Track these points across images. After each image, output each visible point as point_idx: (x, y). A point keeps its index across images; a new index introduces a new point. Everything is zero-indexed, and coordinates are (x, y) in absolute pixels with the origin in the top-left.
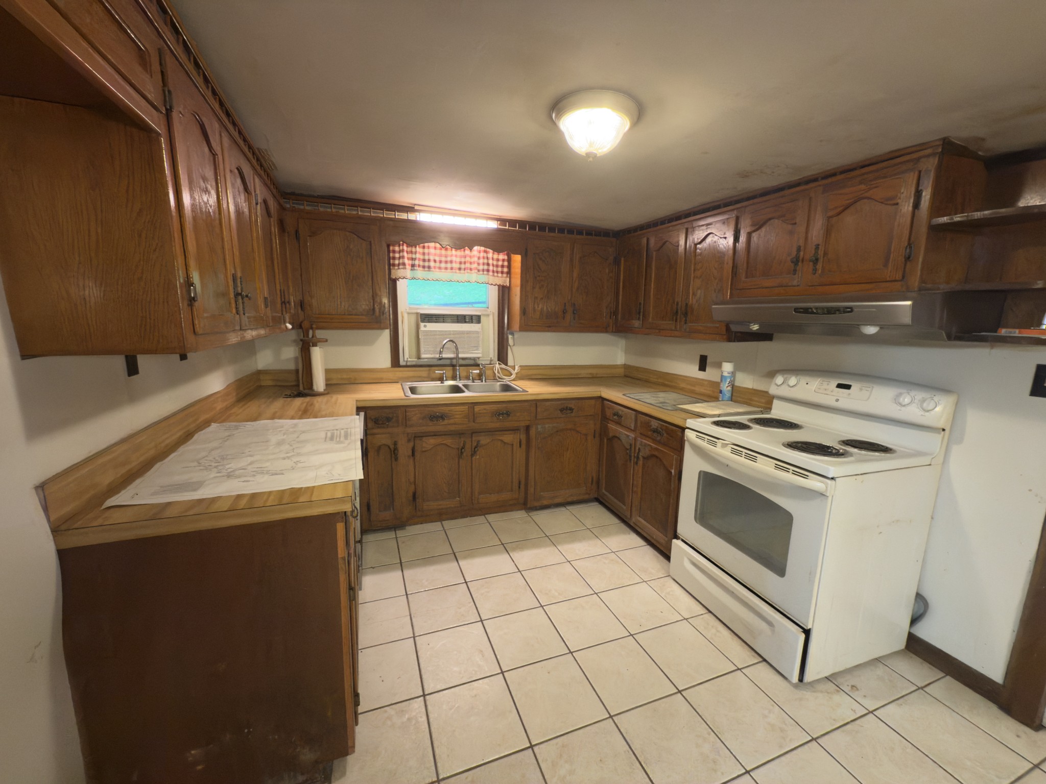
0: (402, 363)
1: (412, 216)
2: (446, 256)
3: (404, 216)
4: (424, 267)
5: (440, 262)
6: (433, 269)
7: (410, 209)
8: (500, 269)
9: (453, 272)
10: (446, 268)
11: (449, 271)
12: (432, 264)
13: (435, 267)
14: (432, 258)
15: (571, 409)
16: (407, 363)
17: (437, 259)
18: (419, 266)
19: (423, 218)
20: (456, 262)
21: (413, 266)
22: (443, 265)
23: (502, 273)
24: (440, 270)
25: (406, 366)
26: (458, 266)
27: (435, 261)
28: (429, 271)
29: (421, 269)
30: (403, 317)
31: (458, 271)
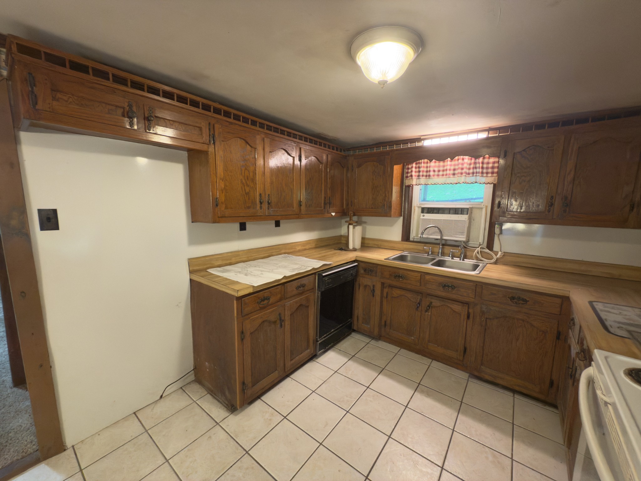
0: (411, 239)
1: (418, 144)
2: (444, 166)
3: (413, 145)
4: (426, 176)
5: (439, 171)
6: (432, 177)
7: (419, 140)
8: (490, 170)
9: (447, 177)
10: (443, 175)
11: (445, 176)
12: (432, 173)
13: (434, 175)
14: (432, 169)
15: (525, 301)
16: (414, 239)
17: (436, 169)
18: (423, 176)
19: (427, 143)
20: (450, 170)
21: (419, 176)
22: (441, 173)
23: (493, 173)
24: (438, 177)
25: (413, 242)
26: (452, 172)
27: (434, 171)
28: (429, 178)
29: (424, 177)
30: (415, 210)
31: (452, 176)
